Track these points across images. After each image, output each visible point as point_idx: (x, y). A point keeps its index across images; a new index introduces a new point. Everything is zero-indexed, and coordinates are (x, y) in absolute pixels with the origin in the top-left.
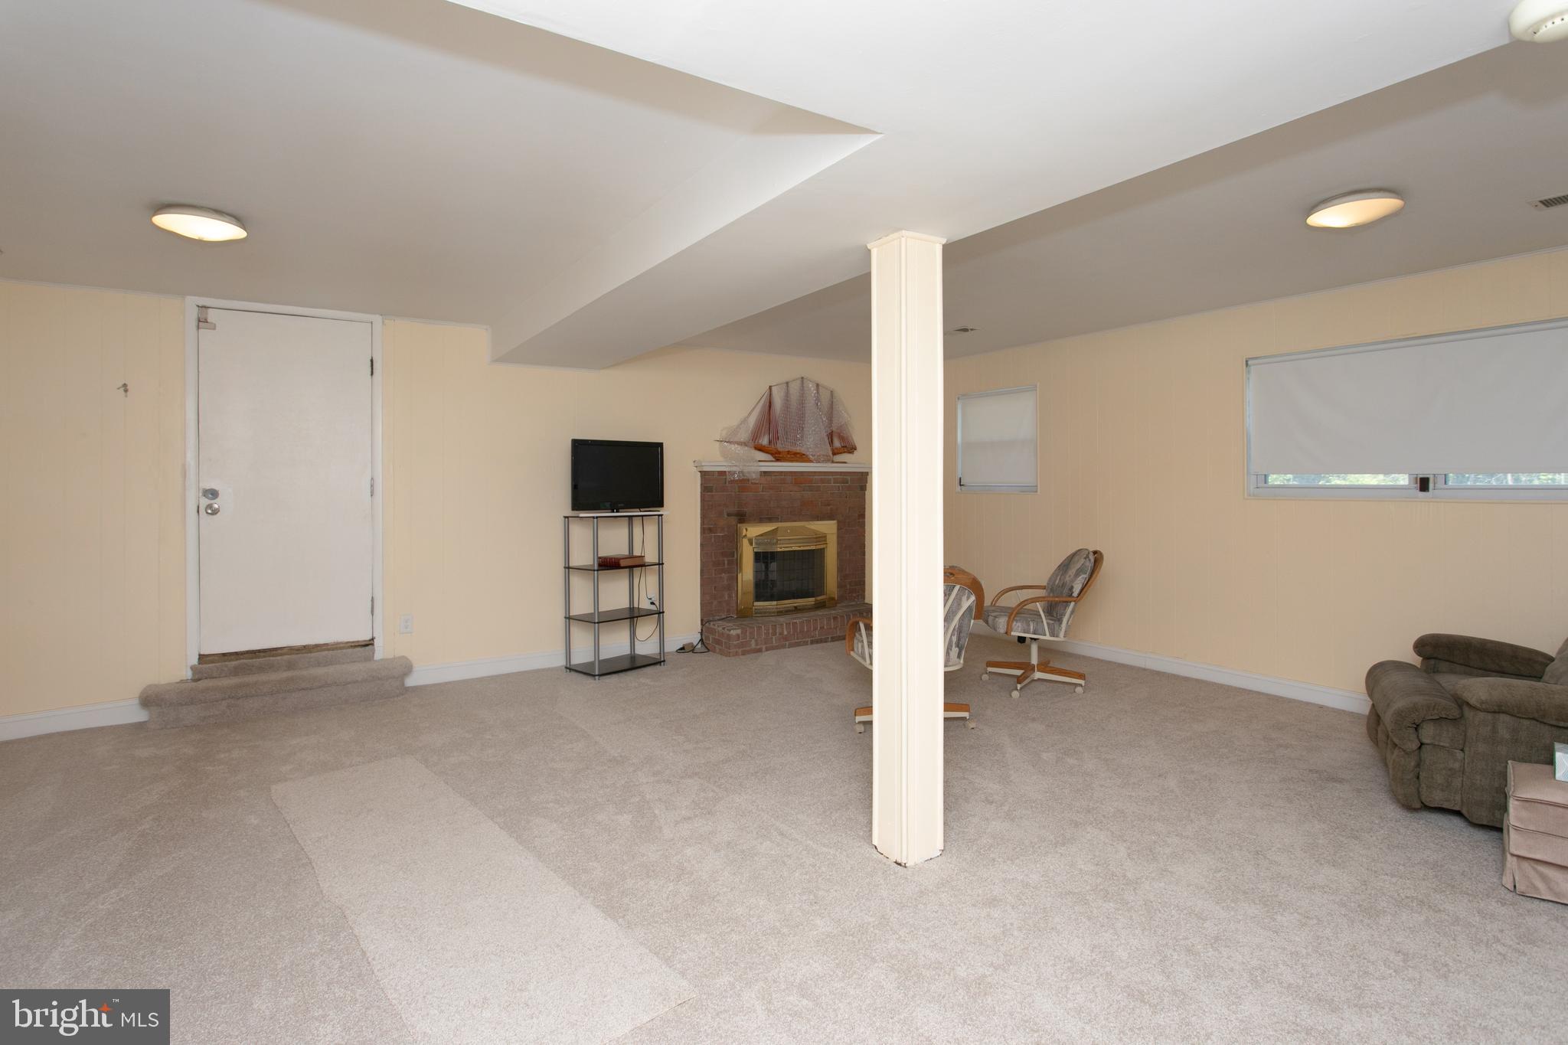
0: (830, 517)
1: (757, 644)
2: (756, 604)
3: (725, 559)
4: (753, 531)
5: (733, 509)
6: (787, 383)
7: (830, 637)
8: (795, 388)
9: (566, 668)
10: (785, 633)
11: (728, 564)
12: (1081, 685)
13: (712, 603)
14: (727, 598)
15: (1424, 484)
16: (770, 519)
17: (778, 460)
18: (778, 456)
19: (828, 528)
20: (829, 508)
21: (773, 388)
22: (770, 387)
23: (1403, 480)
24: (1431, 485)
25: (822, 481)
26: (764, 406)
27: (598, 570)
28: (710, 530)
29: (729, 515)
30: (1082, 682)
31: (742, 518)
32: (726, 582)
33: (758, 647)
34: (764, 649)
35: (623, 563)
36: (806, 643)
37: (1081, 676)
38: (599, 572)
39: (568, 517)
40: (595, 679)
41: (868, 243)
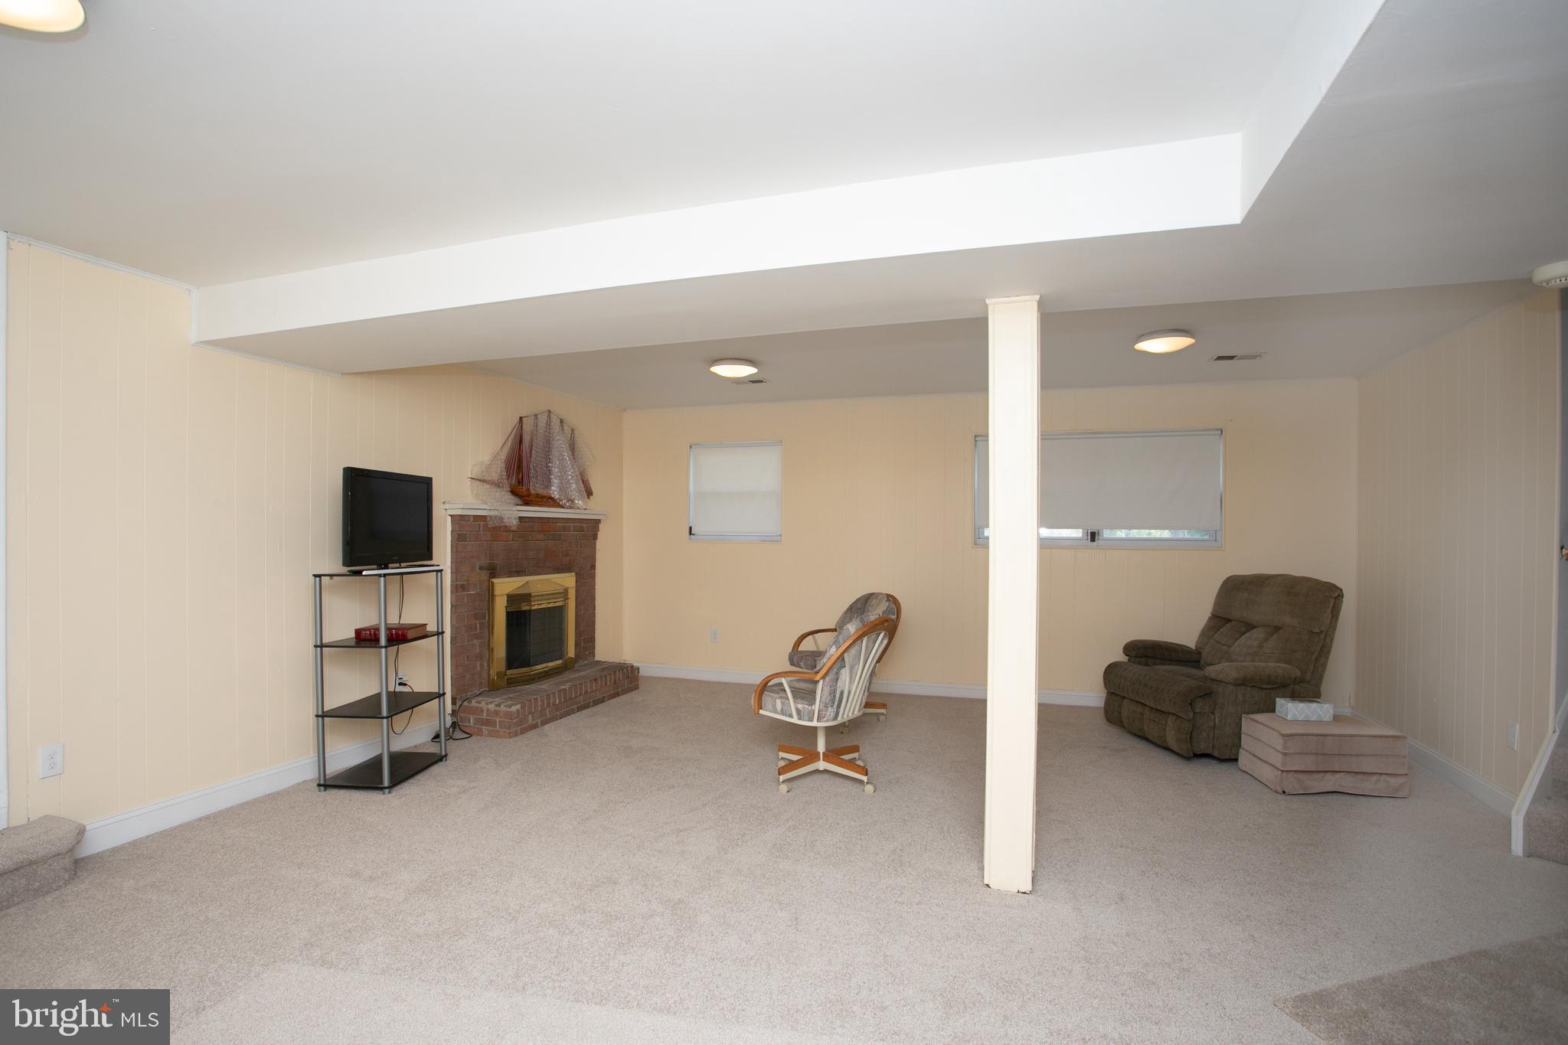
0: (569, 570)
1: (533, 719)
2: (509, 672)
3: (478, 622)
4: (505, 586)
5: (485, 562)
6: (536, 415)
7: (592, 700)
8: (543, 420)
9: (319, 785)
10: (557, 702)
11: (480, 629)
12: (883, 714)
13: (465, 676)
14: (479, 669)
15: (1093, 536)
16: (519, 573)
17: (527, 504)
18: (526, 499)
19: (568, 580)
20: (568, 558)
21: (524, 419)
22: (521, 418)
23: (1077, 533)
24: (1097, 537)
25: (565, 529)
26: (515, 437)
27: (386, 647)
28: (463, 588)
29: (480, 568)
30: (883, 711)
31: (493, 572)
32: (478, 650)
33: (535, 722)
34: (539, 725)
35: (410, 634)
36: (573, 712)
37: (884, 706)
38: (389, 648)
39: (320, 576)
40: (384, 794)
41: (987, 298)
